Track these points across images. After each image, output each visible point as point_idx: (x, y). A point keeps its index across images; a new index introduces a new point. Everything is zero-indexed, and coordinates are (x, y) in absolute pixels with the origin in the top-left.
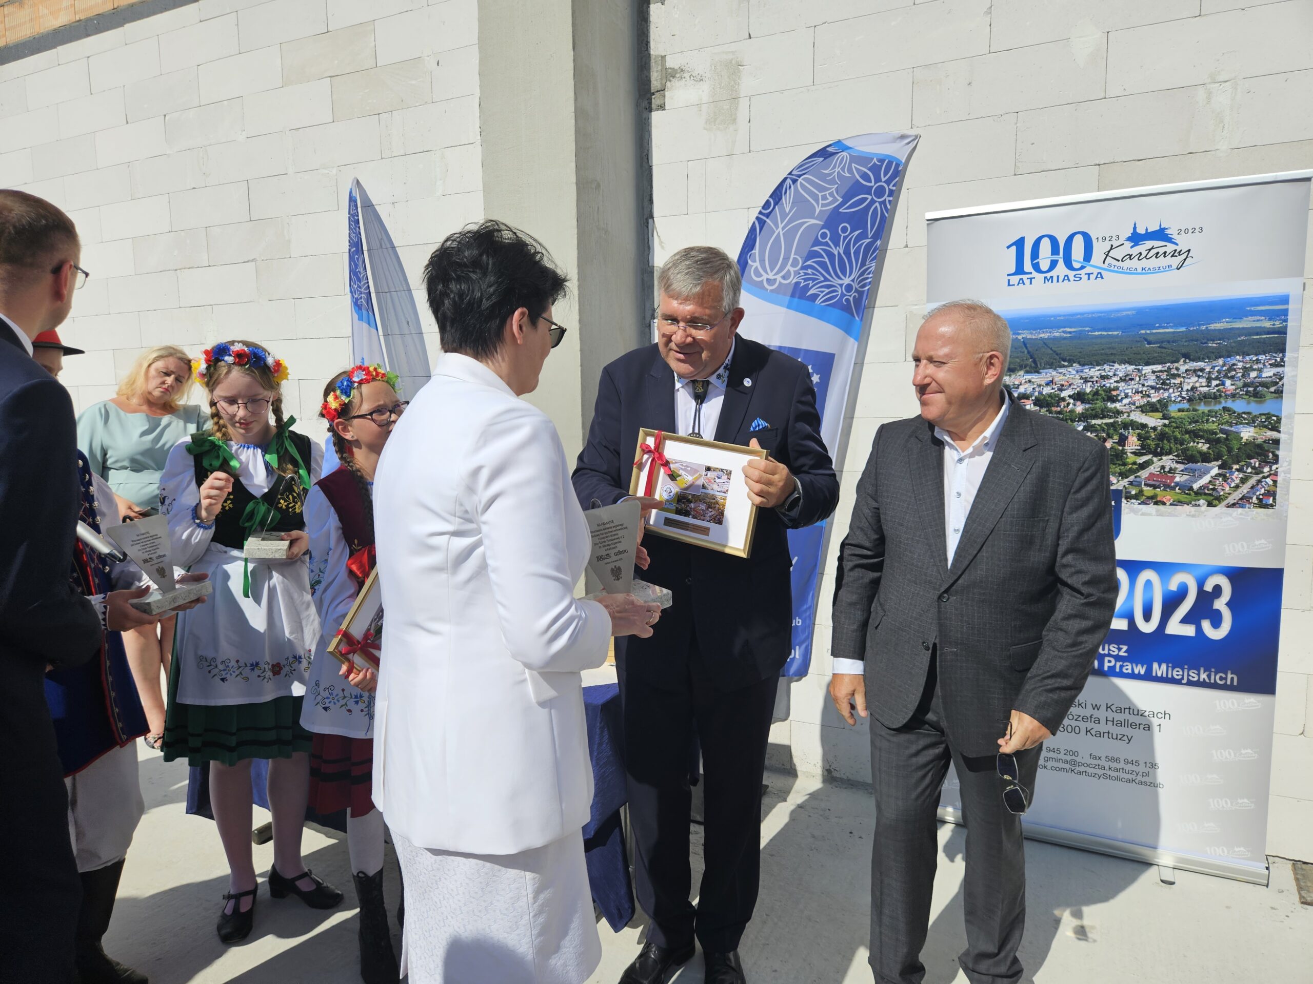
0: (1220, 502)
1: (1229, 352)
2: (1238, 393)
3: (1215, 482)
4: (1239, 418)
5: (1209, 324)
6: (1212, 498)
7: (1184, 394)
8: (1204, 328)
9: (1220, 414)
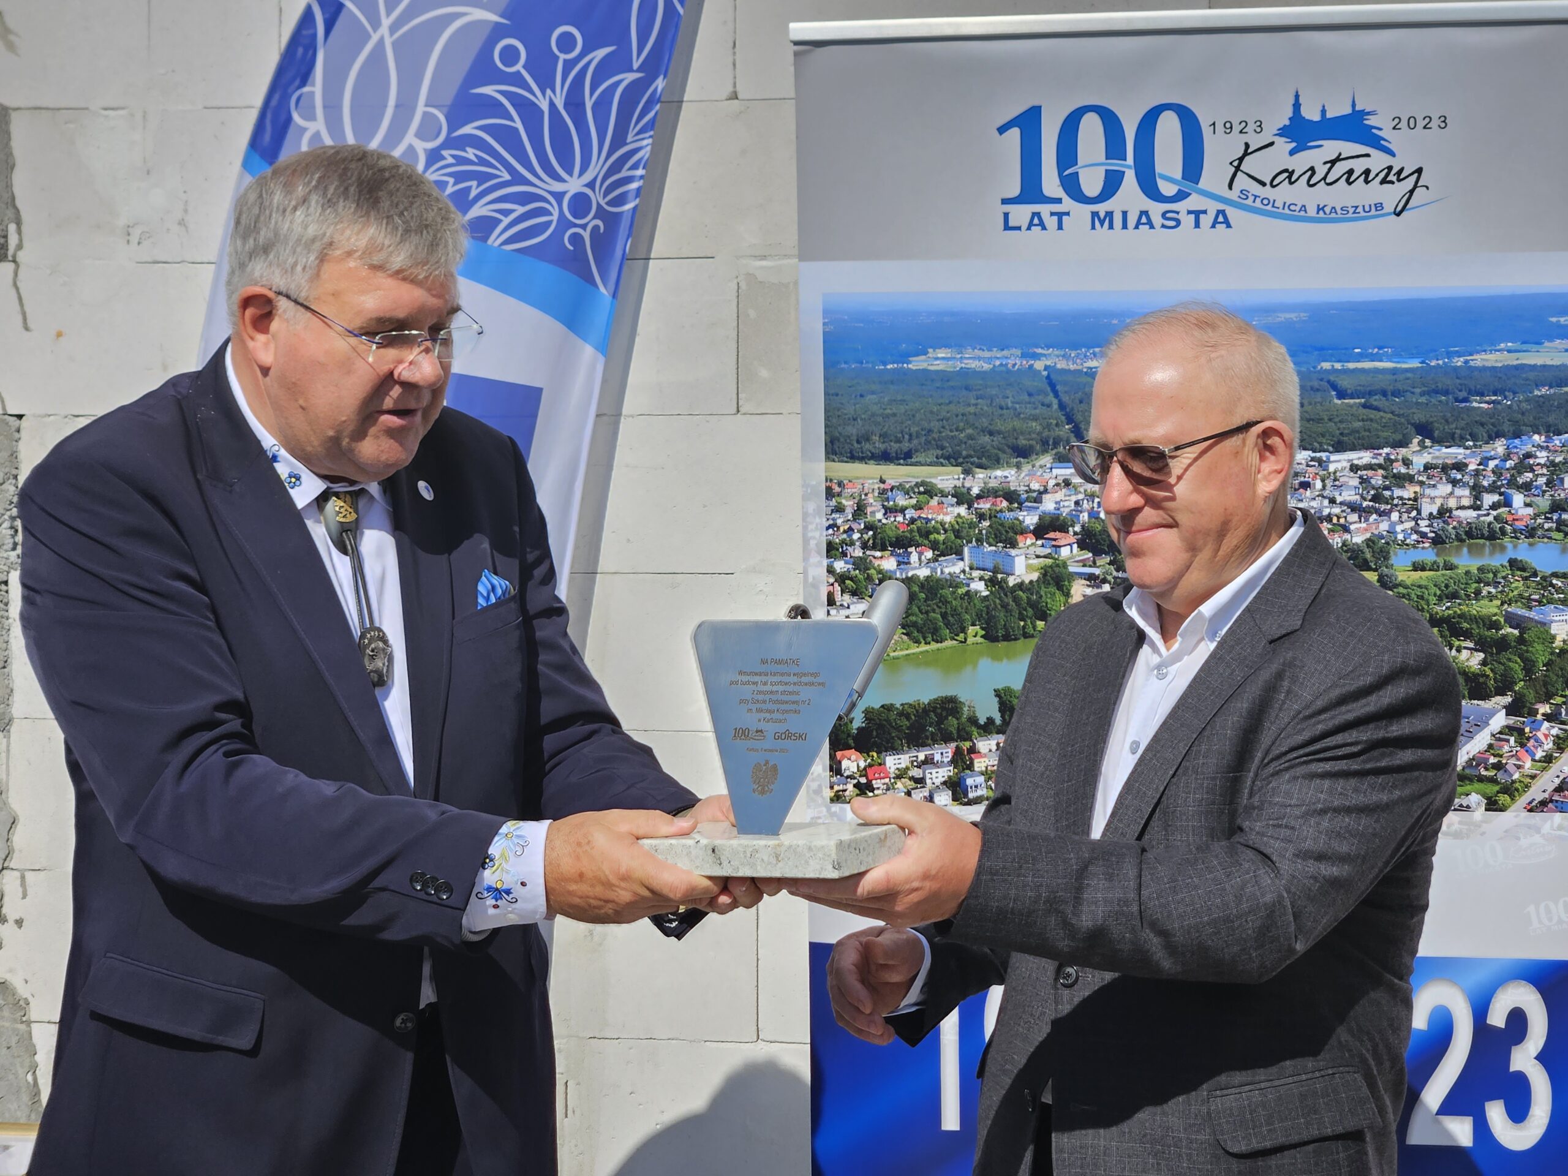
0: (1513, 799)
1: (1515, 423)
2: (1541, 526)
3: (1502, 747)
4: (1544, 588)
5: (1471, 355)
6: (1497, 788)
7: (1423, 523)
8: (1459, 362)
9: (1504, 578)
